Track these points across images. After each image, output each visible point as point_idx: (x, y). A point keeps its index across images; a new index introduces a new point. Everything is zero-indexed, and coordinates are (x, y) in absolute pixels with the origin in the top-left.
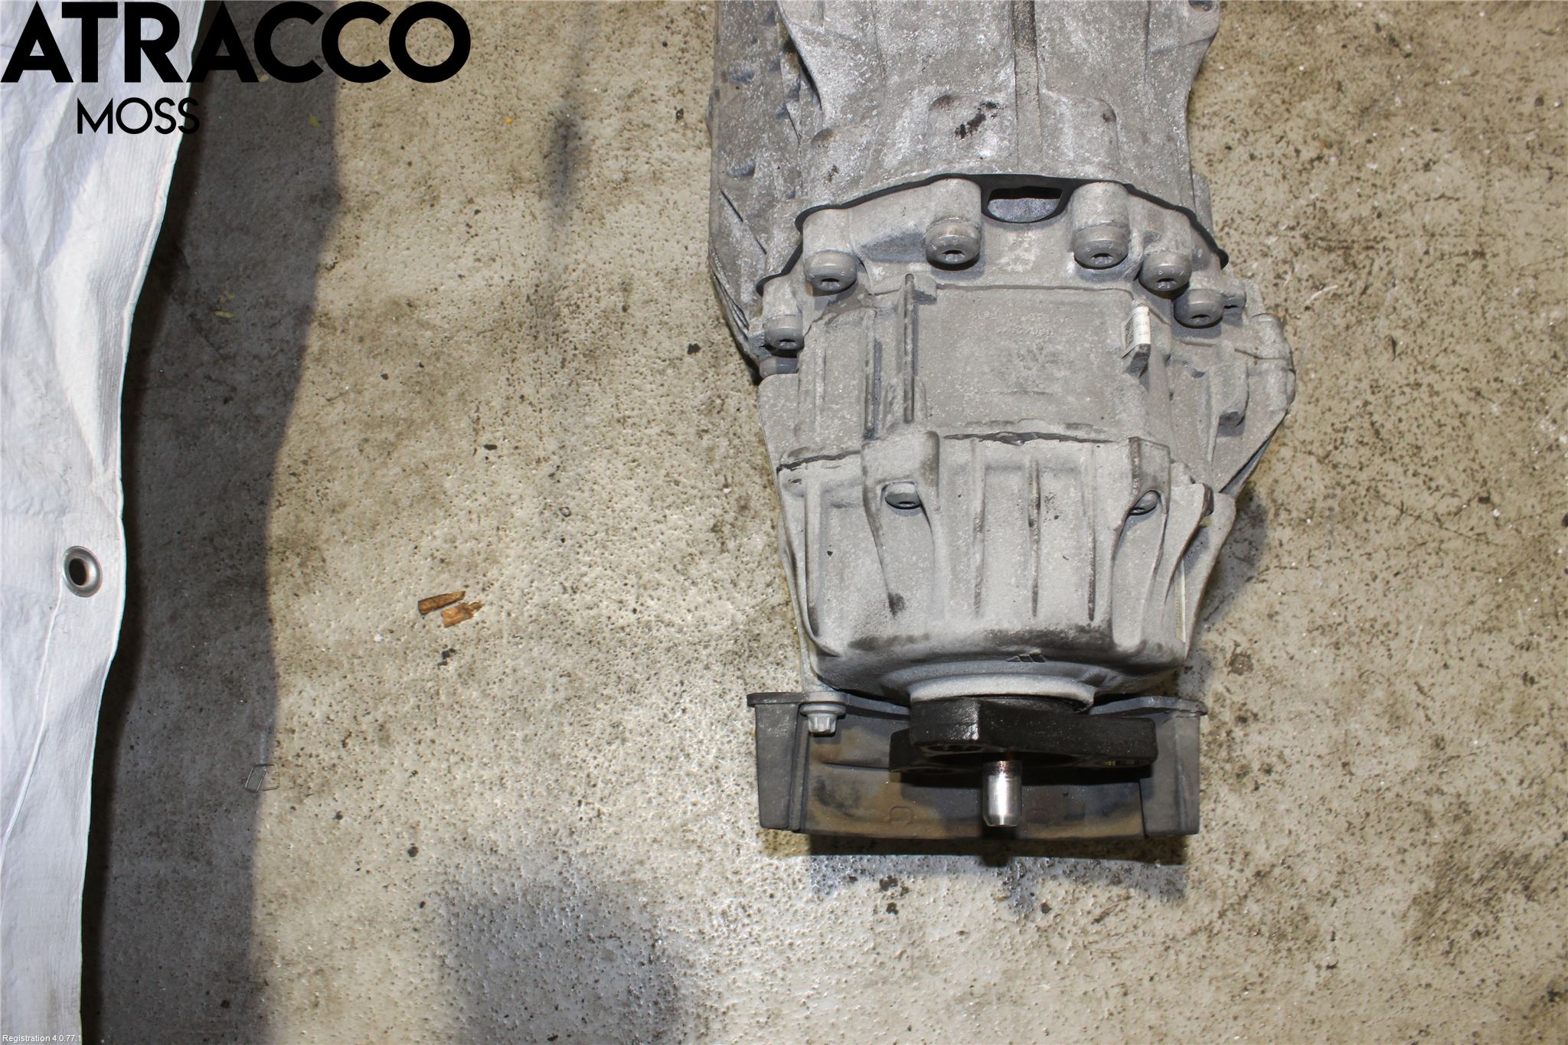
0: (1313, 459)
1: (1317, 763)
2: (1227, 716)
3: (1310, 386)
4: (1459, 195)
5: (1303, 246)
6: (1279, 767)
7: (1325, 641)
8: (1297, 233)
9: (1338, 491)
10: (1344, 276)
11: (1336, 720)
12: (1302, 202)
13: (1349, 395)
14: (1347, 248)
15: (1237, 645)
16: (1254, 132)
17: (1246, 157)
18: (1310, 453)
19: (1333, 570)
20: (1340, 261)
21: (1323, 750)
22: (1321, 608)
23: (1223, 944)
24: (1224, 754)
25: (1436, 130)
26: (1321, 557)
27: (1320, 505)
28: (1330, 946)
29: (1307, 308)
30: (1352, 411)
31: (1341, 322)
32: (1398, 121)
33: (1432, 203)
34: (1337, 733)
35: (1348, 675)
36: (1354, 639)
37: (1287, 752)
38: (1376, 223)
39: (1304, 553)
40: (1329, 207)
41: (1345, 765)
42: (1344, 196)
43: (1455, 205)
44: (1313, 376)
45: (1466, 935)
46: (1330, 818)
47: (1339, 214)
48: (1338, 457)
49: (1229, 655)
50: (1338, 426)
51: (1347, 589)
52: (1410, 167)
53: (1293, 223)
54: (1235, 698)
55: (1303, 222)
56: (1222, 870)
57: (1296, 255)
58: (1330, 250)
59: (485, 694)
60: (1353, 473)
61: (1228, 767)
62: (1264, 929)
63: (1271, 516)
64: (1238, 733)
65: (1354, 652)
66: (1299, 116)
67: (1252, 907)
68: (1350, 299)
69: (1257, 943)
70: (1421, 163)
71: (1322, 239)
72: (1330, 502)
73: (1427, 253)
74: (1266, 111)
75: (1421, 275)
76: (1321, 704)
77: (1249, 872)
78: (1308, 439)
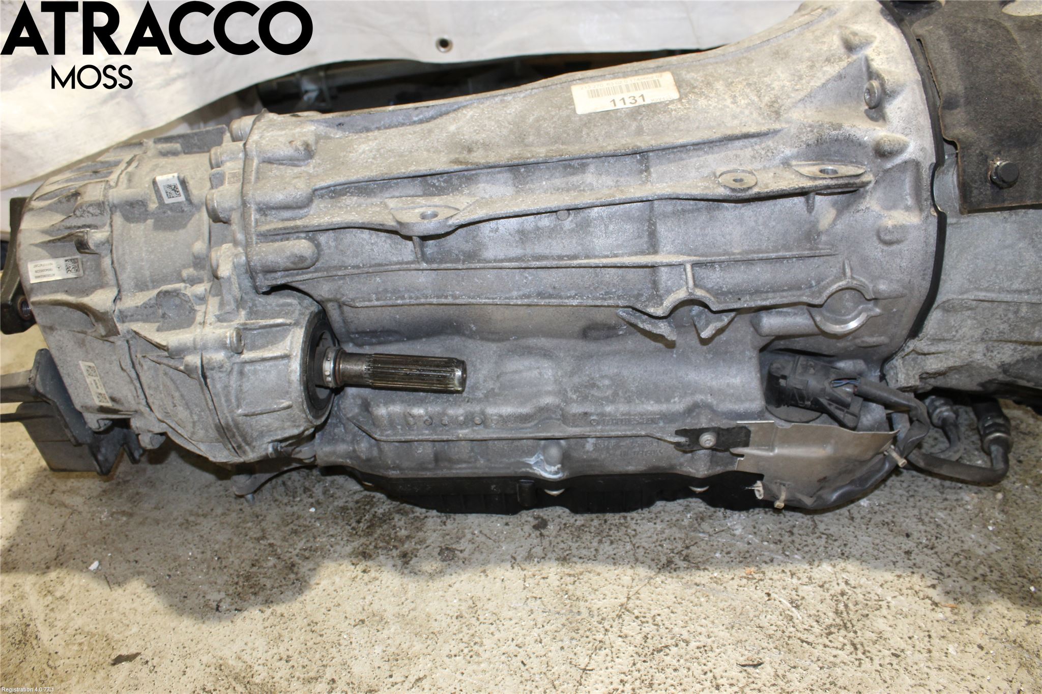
0: (624, 600)
1: (367, 601)
2: (407, 546)
3: (693, 598)
5: (832, 592)
6: (366, 576)
7: (462, 608)
8: (843, 586)
9: (596, 619)
10: (815, 624)
11: (398, 615)
12: (879, 591)
13: (691, 627)
14: (846, 627)
15: (461, 551)
16: (936, 553)
17: (905, 547)
18: (629, 598)
19: (523, 614)
20: (828, 622)
21: (376, 607)
22: (491, 606)
23: (252, 545)
24: (381, 545)
26: (532, 604)
27: (582, 603)
28: (234, 607)
29: (769, 595)
30: (676, 630)
31: (764, 622)
34: (388, 616)
35: (435, 624)
36: (465, 629)
37: (378, 582)
38: (886, 652)
39: (537, 593)
40: (884, 611)
41: (363, 621)
42: (903, 625)
44: (702, 599)
46: (324, 610)
47: (882, 620)
48: (627, 617)
49: (454, 546)
50: (658, 619)
51: (508, 624)
53: (852, 582)
54: (422, 551)
55: (858, 591)
56: (301, 545)
57: (822, 586)
58: (837, 612)
60: (615, 629)
61: (371, 547)
62: (255, 569)
63: (567, 571)
64: (395, 553)
65: (454, 629)
66: (974, 588)
67: (272, 561)
68: (792, 629)
69: (246, 566)
71: (846, 606)
72: (585, 613)
74: (964, 562)
76: (413, 605)
77: (296, 560)
78: (641, 596)
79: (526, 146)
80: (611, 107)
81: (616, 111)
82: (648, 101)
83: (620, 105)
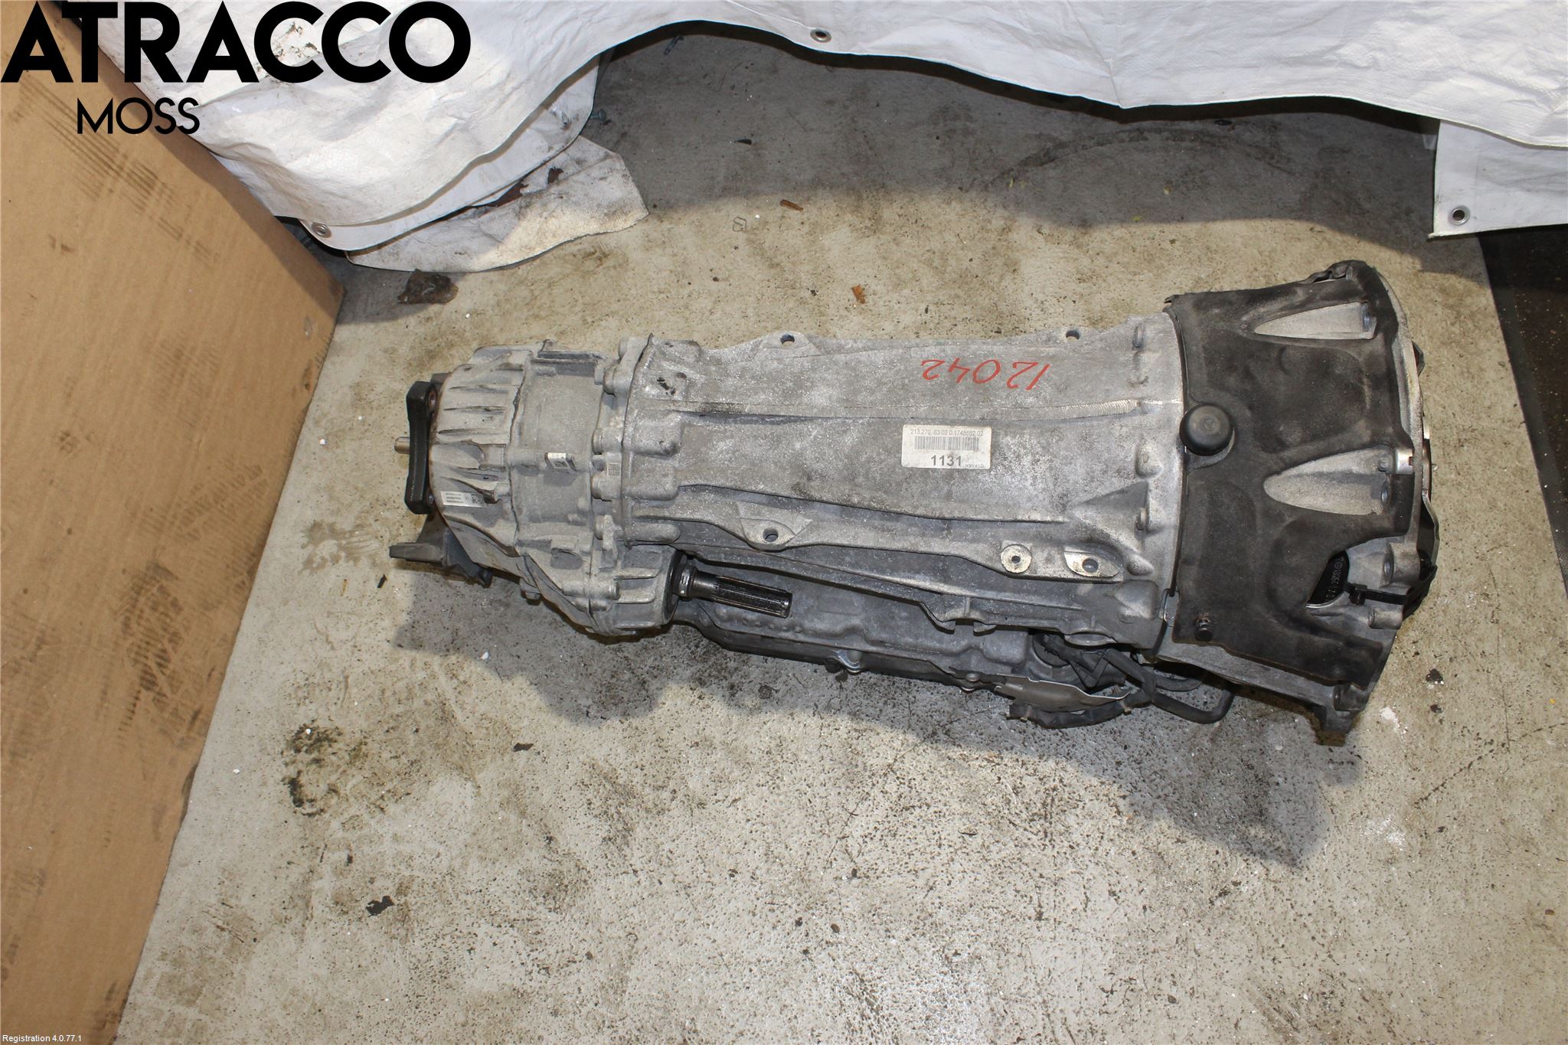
0: (891, 761)
1: (701, 727)
2: (735, 679)
3: (942, 770)
4: (1089, 913)
5: (1047, 786)
6: (701, 703)
7: (772, 745)
8: (1057, 782)
9: (868, 773)
10: (1024, 810)
11: (723, 743)
12: (1082, 792)
13: (934, 795)
14: (1046, 818)
15: (777, 691)
16: (1140, 768)
17: (1119, 758)
18: (896, 760)
19: (816, 759)
20: (1035, 811)
21: (707, 732)
22: (793, 747)
23: (611, 656)
24: (714, 673)
25: (1144, 908)
26: (824, 752)
27: (860, 758)
28: (599, 715)
29: (999, 779)
30: (923, 795)
31: (988, 801)
32: (1153, 881)
33: (1083, 890)
34: (716, 742)
35: (751, 756)
36: (771, 764)
37: (710, 710)
38: (1066, 844)
39: (829, 742)
40: (1078, 811)
41: (697, 743)
42: (1088, 824)
43: (1081, 907)
44: (950, 773)
45: (590, 796)
46: (668, 729)
47: (1073, 817)
48: (891, 777)
49: (771, 685)
50: (913, 782)
51: (803, 766)
52: (1113, 880)
53: (1065, 781)
54: (746, 685)
55: (1067, 789)
56: (650, 662)
57: (1041, 779)
58: (1044, 805)
59: (790, 310)
60: (880, 785)
61: (706, 674)
62: (614, 680)
63: (855, 726)
64: (725, 683)
65: (763, 763)
66: (1154, 804)
67: (627, 675)
68: (1006, 811)
69: (607, 674)
70: (1117, 889)
71: (1053, 800)
72: (861, 766)
73: (1041, 876)
74: (1158, 780)
75: (1024, 868)
76: (735, 736)
77: (647, 677)
78: (906, 761)
79: (856, 485)
80: (931, 466)
81: (934, 470)
82: (963, 466)
83: (939, 466)
